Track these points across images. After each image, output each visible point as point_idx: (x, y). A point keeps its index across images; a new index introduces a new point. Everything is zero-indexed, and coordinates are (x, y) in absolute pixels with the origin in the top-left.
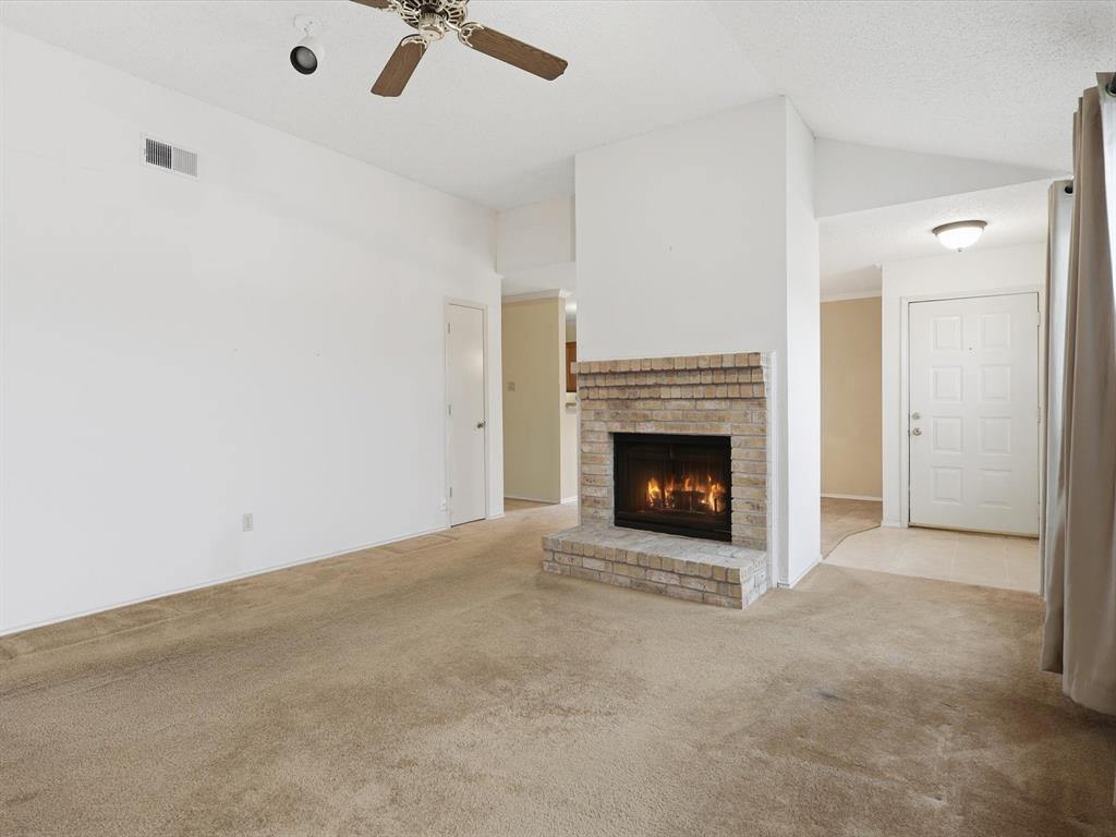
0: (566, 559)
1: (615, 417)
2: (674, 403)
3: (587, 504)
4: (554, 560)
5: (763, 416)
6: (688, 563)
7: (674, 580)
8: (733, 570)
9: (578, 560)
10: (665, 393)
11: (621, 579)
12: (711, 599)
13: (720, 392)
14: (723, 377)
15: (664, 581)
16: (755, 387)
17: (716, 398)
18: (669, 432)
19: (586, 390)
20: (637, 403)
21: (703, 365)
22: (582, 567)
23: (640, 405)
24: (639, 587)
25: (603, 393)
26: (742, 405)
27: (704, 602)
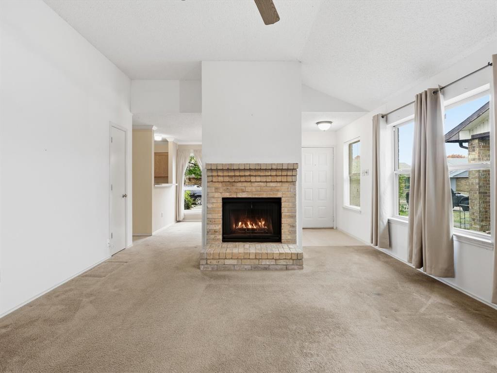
0: (214, 262)
1: (227, 190)
2: (256, 184)
3: (210, 233)
4: (207, 263)
5: (295, 189)
6: (280, 254)
7: (273, 262)
8: (300, 253)
9: (221, 262)
10: (253, 179)
11: (246, 267)
12: (290, 267)
13: (279, 179)
14: (280, 173)
15: (268, 263)
16: (293, 177)
17: (276, 182)
18: (254, 196)
19: (211, 177)
20: (238, 184)
21: (274, 167)
22: (224, 264)
23: (239, 184)
24: (255, 268)
25: (221, 179)
26: (287, 185)
27: (287, 269)
